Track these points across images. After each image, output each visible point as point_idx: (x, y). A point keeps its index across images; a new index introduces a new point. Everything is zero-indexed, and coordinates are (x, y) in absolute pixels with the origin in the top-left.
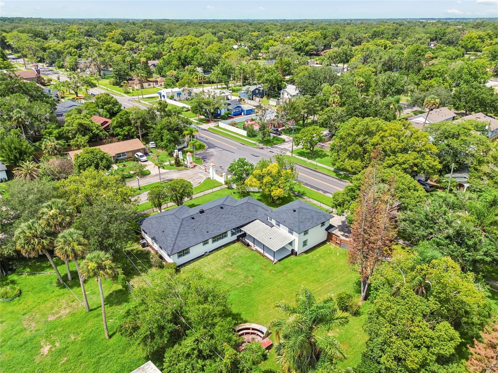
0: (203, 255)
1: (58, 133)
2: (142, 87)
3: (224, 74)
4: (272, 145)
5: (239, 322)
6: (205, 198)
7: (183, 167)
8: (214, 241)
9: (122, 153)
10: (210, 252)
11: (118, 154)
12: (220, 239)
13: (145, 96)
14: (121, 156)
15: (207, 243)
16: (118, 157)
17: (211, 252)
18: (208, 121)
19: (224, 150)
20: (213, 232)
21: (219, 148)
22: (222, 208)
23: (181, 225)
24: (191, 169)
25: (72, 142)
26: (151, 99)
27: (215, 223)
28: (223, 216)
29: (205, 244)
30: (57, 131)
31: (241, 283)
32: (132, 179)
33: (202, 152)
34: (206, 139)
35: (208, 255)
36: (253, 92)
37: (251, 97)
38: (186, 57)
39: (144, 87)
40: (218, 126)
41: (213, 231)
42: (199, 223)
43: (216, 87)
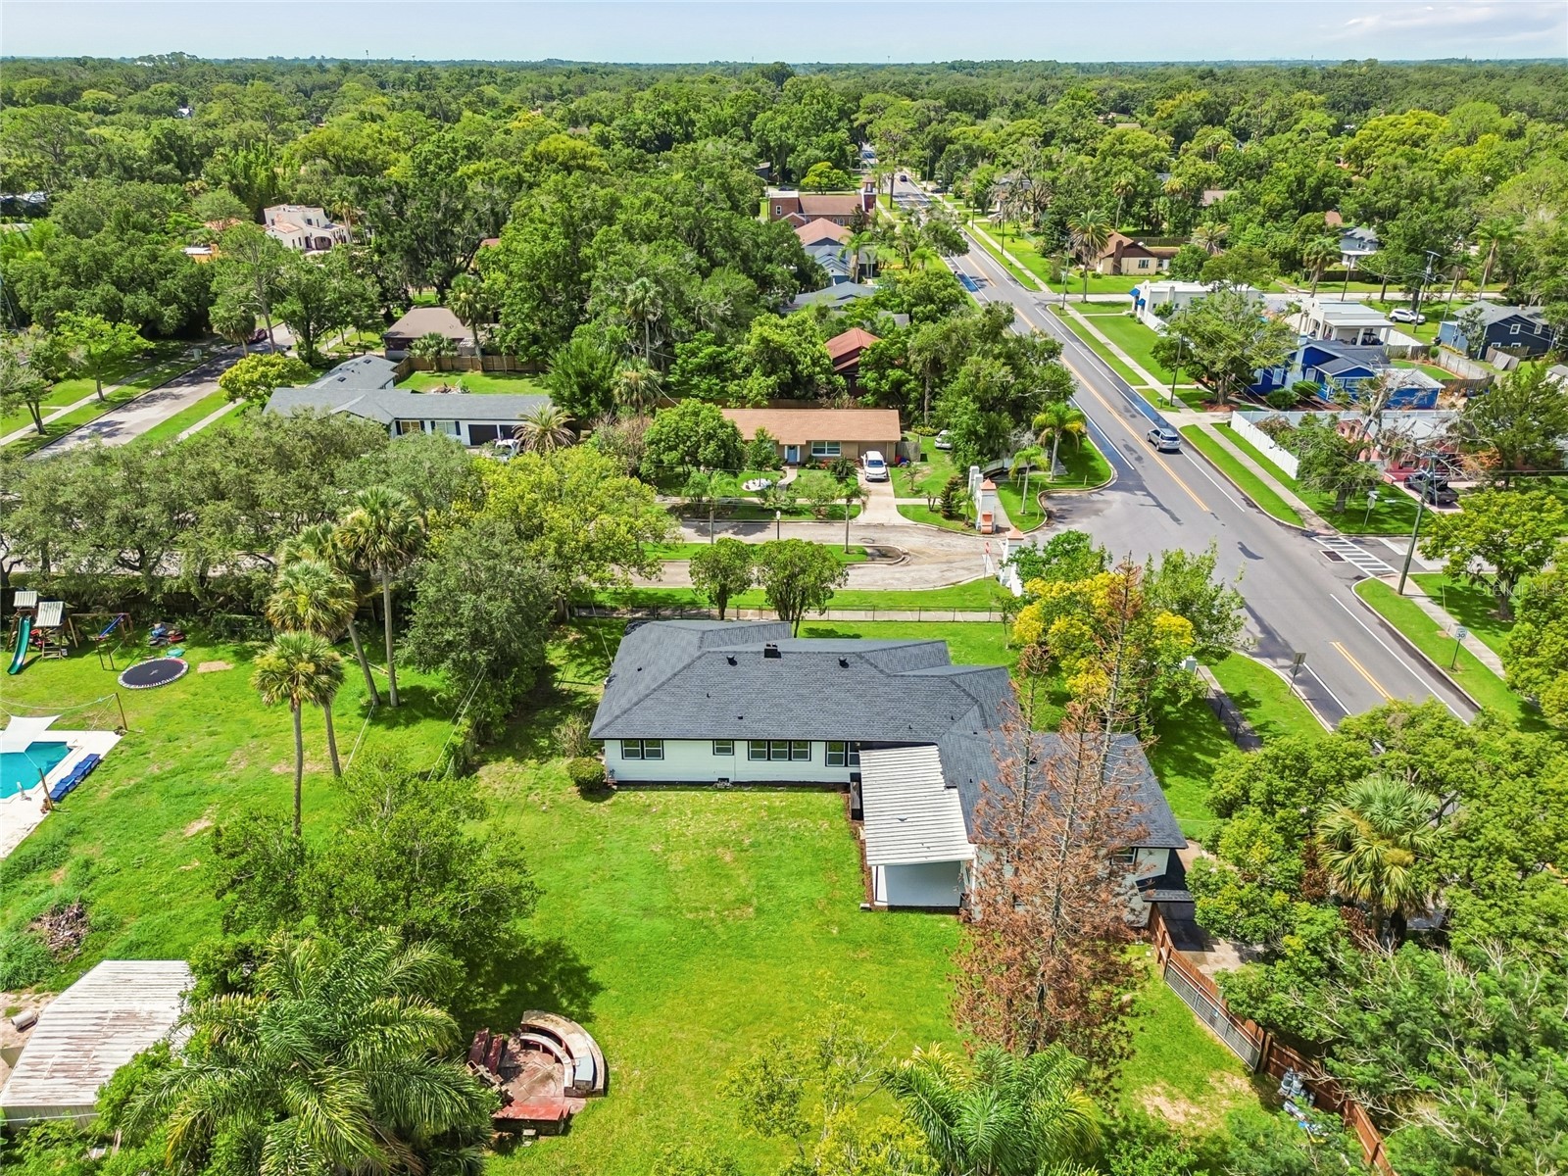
0: (711, 784)
1: (712, 357)
2: (1117, 270)
3: (1413, 250)
4: (1360, 533)
5: (574, 1008)
6: (910, 631)
7: (961, 524)
8: (754, 755)
9: (831, 443)
10: (735, 784)
11: (817, 443)
12: (779, 756)
13: (1090, 298)
14: (823, 451)
15: (727, 750)
16: (815, 451)
17: (739, 785)
18: (1209, 403)
19: (1159, 505)
20: (755, 725)
21: (1149, 494)
22: (844, 664)
23: (688, 666)
24: (980, 537)
25: (732, 387)
26: (1107, 308)
27: (783, 701)
28: (828, 691)
29: (720, 750)
30: (712, 348)
31: (708, 909)
32: (794, 518)
33: (1074, 494)
34: (1139, 459)
35: (726, 789)
36: (1492, 326)
37: (1477, 348)
38: (1324, 183)
39: (1123, 270)
40: (1229, 424)
41: (760, 721)
42: (738, 682)
43: (1376, 296)
